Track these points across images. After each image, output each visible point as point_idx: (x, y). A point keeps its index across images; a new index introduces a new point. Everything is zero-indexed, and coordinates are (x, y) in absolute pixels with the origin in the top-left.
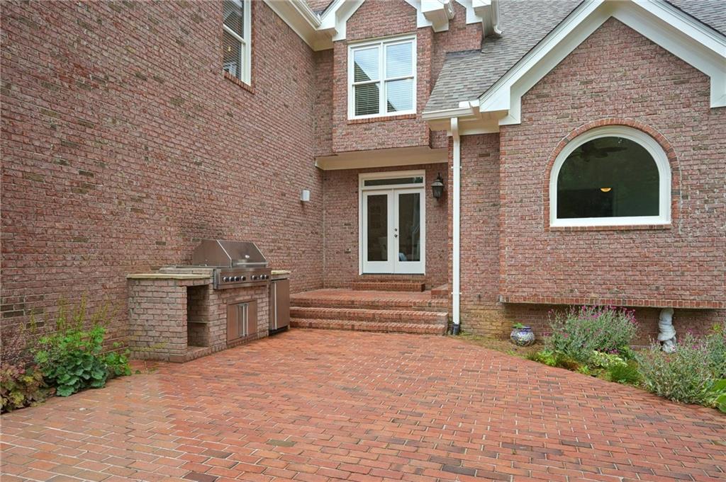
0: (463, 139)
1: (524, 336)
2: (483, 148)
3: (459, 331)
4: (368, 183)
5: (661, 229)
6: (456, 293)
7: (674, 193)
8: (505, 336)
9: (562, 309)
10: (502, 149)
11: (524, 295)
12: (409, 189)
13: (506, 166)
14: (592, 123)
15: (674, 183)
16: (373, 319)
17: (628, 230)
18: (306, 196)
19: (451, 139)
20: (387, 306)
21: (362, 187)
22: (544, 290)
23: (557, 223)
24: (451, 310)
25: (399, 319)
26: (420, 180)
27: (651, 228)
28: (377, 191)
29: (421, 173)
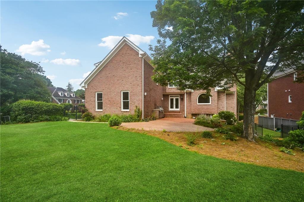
0: (186, 93)
1: (194, 118)
2: (189, 94)
3: (186, 118)
4: (170, 96)
5: (210, 105)
6: (185, 113)
7: (211, 101)
8: (192, 118)
9: (199, 114)
10: (191, 95)
11: (194, 113)
12: (177, 98)
13: (192, 97)
14: (202, 92)
15: (211, 99)
16: (174, 116)
17: (206, 105)
18: (162, 99)
19: (185, 93)
20: (176, 114)
21: (169, 97)
22: (197, 112)
23: (198, 104)
24: (185, 115)
25: (178, 116)
26: (179, 96)
27: (209, 105)
28: (172, 98)
29: (179, 95)
